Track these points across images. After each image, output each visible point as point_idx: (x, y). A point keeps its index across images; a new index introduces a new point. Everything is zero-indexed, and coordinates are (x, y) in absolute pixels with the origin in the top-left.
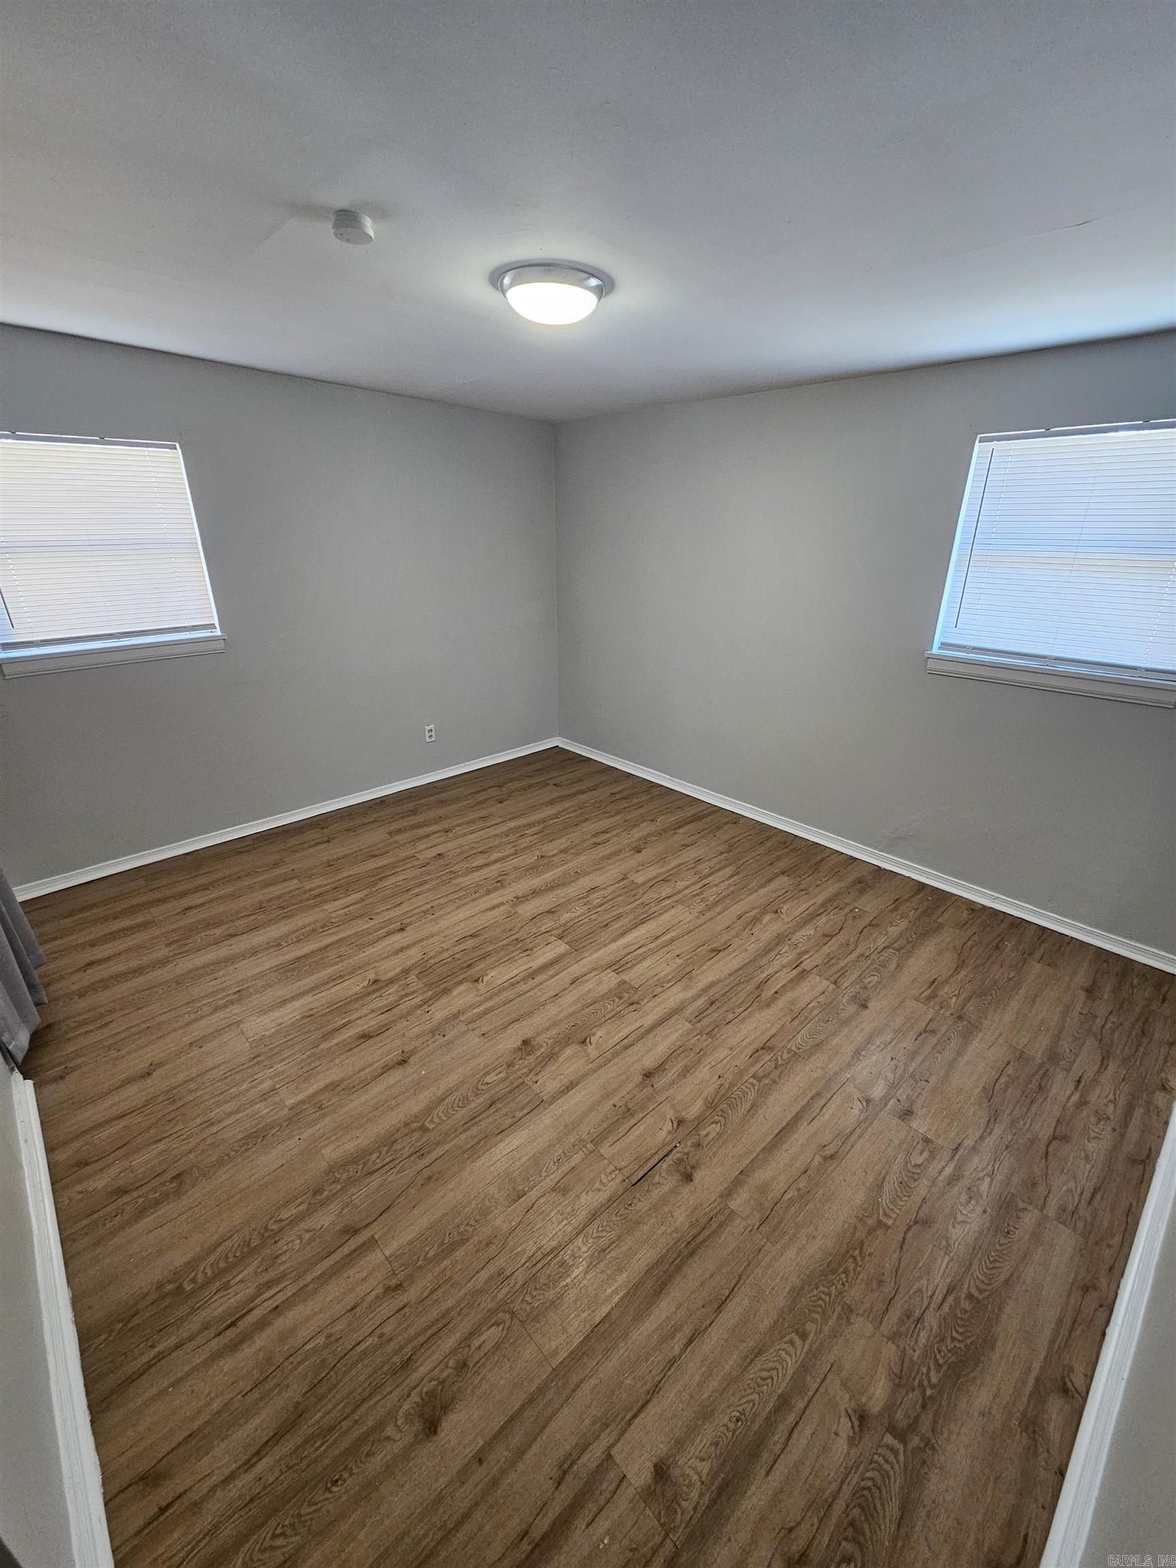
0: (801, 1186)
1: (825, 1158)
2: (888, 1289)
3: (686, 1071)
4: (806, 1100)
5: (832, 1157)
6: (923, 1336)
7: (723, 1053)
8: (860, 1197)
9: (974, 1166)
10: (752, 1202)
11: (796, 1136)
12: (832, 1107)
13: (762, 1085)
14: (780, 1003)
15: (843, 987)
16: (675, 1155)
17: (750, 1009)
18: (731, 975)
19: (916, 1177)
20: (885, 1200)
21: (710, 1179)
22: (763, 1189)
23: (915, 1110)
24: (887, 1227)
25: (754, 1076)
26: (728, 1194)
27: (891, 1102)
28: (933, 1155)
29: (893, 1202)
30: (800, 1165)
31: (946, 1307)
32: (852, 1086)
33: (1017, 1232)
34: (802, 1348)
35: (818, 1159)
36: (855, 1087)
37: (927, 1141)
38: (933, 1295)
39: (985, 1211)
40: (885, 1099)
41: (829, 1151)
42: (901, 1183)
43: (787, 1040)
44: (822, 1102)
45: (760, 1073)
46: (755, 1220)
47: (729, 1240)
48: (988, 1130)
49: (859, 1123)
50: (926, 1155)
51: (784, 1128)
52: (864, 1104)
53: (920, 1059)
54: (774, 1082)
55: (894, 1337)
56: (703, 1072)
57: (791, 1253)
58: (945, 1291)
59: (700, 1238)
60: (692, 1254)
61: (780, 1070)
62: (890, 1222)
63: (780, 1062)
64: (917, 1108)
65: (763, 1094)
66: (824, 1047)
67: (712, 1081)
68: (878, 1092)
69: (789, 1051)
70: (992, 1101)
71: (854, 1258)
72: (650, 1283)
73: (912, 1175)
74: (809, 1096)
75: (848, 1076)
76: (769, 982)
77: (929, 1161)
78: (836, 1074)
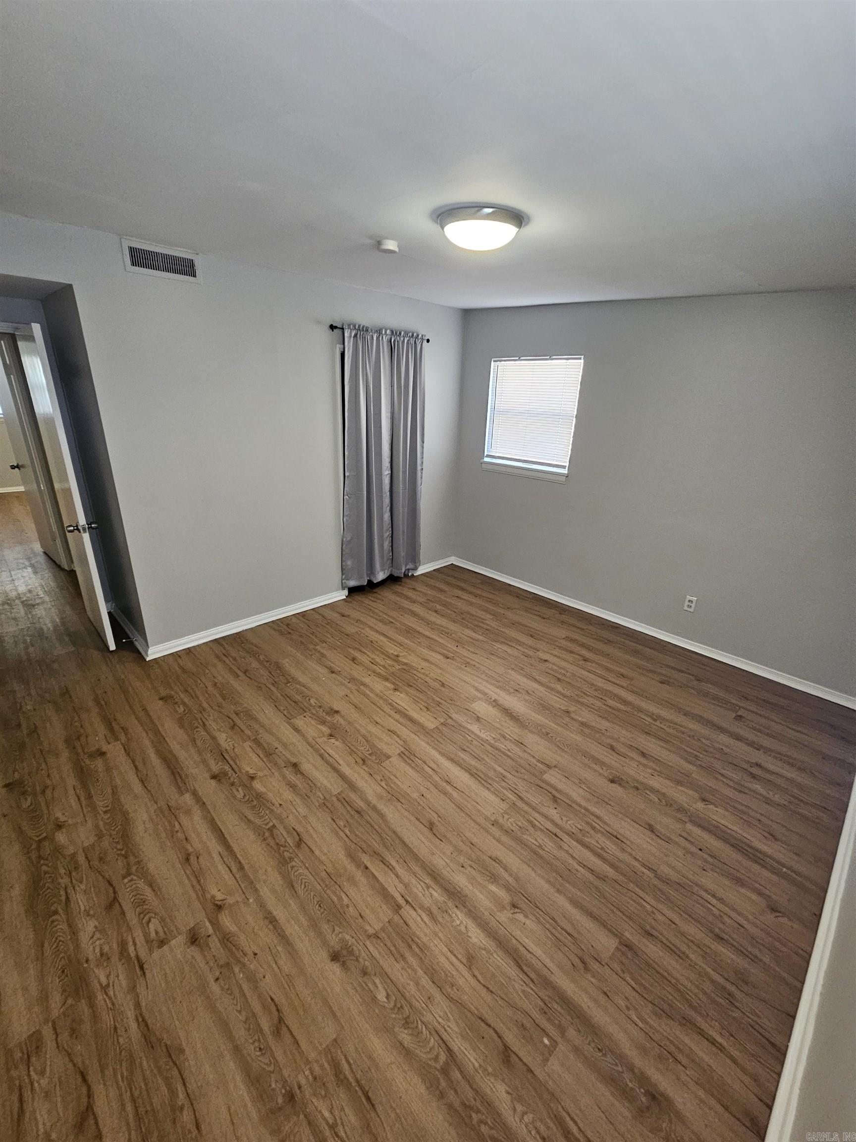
0: (179, 834)
1: (189, 855)
2: (96, 863)
3: (292, 786)
4: (241, 858)
5: (187, 860)
6: (62, 871)
7: (303, 810)
8: (151, 867)
9: (121, 977)
10: (183, 805)
11: (214, 841)
12: (227, 876)
13: (265, 831)
14: (351, 867)
15: (368, 943)
16: (230, 772)
17: (347, 839)
18: (394, 832)
19: (142, 916)
20: (141, 884)
21: (208, 788)
22: (188, 812)
23: (192, 948)
24: (124, 878)
25: (274, 826)
26: (195, 793)
27: (210, 927)
28: (148, 941)
29: (137, 888)
30: (193, 836)
31: (62, 893)
32: (240, 900)
33: (58, 981)
34: (101, 810)
35: (190, 849)
36: (237, 902)
37: (162, 943)
38: (74, 888)
39: (87, 961)
40: (215, 924)
41: (193, 859)
42: (144, 902)
43: (304, 861)
44: (234, 869)
45: (275, 831)
46: (173, 804)
47: (170, 791)
48: (140, 1020)
49: (204, 891)
50: (153, 935)
51: (223, 835)
52: (219, 903)
53: (245, 986)
54: (265, 840)
55: (73, 856)
56: (288, 795)
57: (145, 817)
58: (70, 897)
59: (178, 777)
60: (173, 773)
61: (275, 847)
62: (126, 881)
63: (282, 848)
64: (193, 951)
65: (257, 829)
66: (287, 890)
67: (278, 799)
68: (226, 920)
69: (291, 859)
70: (164, 1049)
71: (121, 850)
72: (170, 756)
73: (144, 912)
74: (243, 862)
75: (251, 900)
76: (383, 866)
77: (146, 935)
78: (256, 890)
